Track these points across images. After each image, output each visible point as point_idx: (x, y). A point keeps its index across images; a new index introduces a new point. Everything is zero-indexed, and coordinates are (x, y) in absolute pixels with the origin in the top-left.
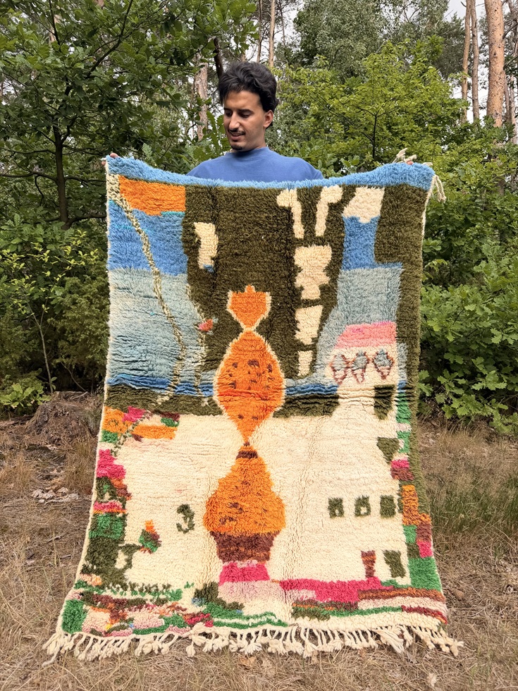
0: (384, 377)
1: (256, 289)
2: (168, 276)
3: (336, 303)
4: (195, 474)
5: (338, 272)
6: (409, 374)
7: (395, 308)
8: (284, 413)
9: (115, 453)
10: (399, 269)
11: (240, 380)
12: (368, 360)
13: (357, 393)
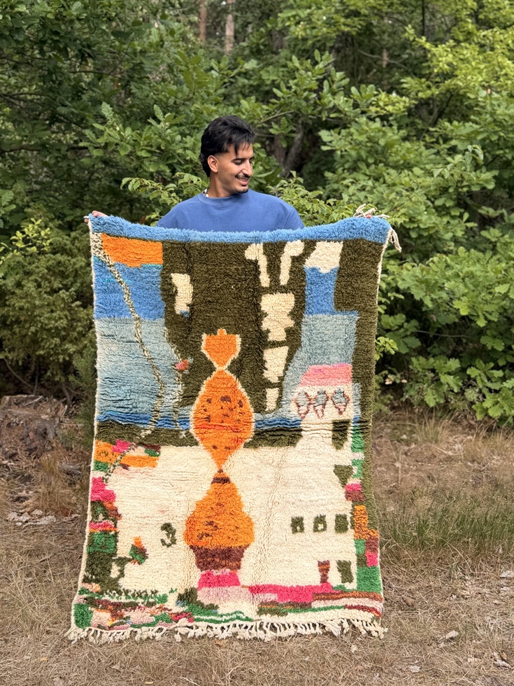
0: (341, 413)
1: (228, 332)
2: (147, 321)
3: (300, 345)
4: (176, 497)
5: (302, 316)
6: (363, 409)
7: (351, 352)
8: (253, 444)
9: (106, 480)
10: (356, 317)
11: (214, 415)
12: (328, 398)
13: (318, 427)
